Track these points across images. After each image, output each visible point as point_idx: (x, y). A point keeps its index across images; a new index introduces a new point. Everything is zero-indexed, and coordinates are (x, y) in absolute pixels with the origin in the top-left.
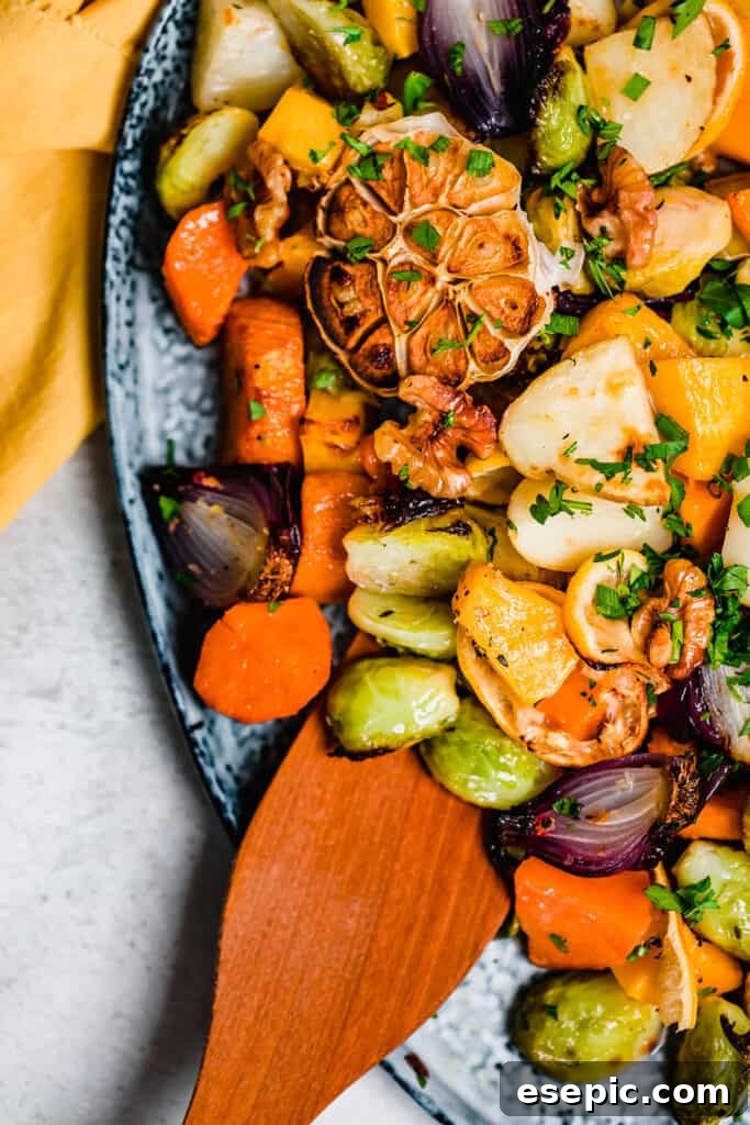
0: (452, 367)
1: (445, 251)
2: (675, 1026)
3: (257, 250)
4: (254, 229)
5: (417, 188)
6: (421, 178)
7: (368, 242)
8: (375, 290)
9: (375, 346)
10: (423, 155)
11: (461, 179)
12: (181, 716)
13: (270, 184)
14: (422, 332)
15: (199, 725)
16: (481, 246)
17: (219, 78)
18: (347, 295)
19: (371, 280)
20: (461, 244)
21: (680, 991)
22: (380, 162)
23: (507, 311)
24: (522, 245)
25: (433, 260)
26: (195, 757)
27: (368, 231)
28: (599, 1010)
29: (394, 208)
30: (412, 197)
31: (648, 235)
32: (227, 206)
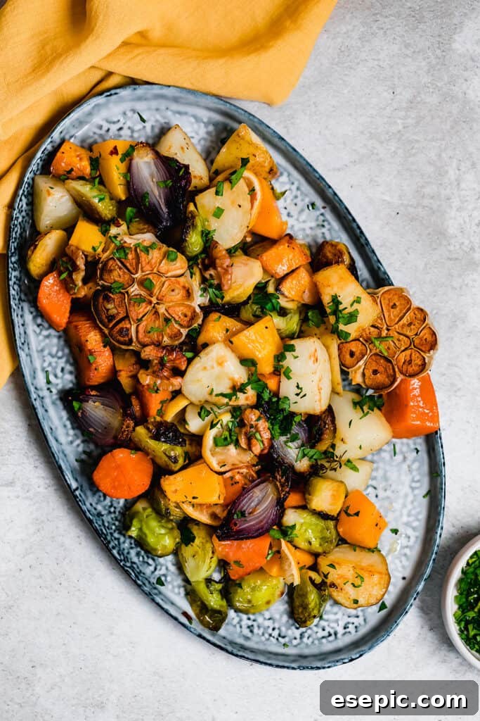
0: (156, 339)
1: (156, 291)
2: (292, 584)
3: (76, 291)
4: (73, 282)
5: (144, 263)
6: (145, 260)
7: (120, 285)
8: (123, 305)
9: (122, 328)
10: (147, 250)
11: (163, 262)
12: (69, 486)
13: (78, 263)
14: (144, 323)
15: (77, 489)
16: (173, 290)
17: (48, 218)
18: (110, 306)
19: (122, 301)
20: (163, 289)
21: (292, 570)
22: (127, 251)
23: (182, 317)
24: (190, 291)
25: (151, 295)
26: (77, 502)
27: (121, 280)
28: (259, 582)
29: (133, 271)
30: (142, 268)
31: (229, 276)
32: (60, 274)
